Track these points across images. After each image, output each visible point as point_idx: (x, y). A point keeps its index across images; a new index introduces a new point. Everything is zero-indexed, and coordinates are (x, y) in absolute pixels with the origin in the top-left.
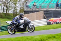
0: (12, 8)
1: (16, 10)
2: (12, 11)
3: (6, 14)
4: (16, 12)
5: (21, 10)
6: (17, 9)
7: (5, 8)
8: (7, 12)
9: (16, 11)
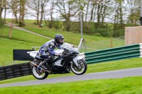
0: (112, 11)
1: (121, 15)
2: (111, 17)
3: (97, 25)
4: (121, 21)
5: (132, 15)
6: (123, 12)
7: (95, 11)
8: (101, 19)
9: (121, 18)
